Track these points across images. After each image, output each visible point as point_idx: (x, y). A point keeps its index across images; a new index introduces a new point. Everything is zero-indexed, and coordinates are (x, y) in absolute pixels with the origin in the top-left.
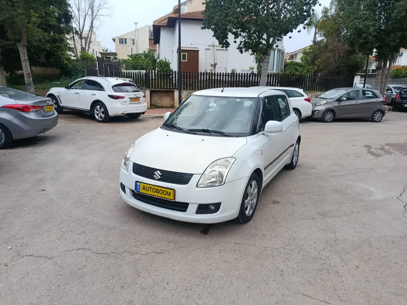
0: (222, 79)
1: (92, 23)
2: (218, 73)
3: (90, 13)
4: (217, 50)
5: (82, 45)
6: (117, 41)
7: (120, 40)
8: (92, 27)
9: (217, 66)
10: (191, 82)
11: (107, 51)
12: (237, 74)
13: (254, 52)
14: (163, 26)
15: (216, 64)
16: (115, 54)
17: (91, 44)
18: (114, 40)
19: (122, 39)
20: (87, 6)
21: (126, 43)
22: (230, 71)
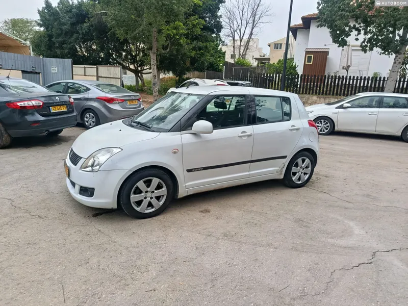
0: (355, 84)
1: (252, 31)
2: (350, 77)
3: (251, 21)
4: (353, 50)
5: (240, 52)
6: (273, 46)
7: (275, 45)
8: (251, 34)
9: (350, 68)
10: (312, 86)
11: (264, 56)
12: (380, 78)
13: (386, 51)
14: (300, 28)
15: (348, 67)
16: (269, 59)
17: (248, 50)
18: (269, 46)
19: (278, 44)
20: (250, 14)
21: (281, 48)
22: (371, 75)
